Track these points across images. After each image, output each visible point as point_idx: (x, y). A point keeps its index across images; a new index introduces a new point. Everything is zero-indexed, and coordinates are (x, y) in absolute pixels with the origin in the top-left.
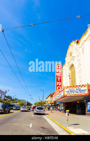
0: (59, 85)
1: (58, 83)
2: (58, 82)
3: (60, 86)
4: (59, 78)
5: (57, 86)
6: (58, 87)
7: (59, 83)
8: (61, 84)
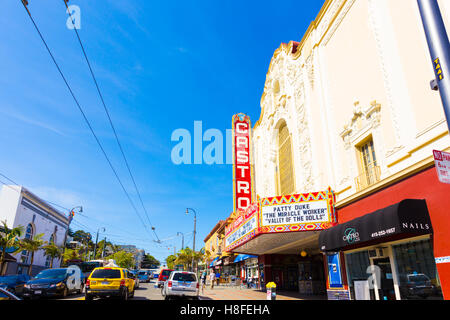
0: (242, 194)
1: (242, 185)
2: (239, 183)
3: (246, 195)
4: (243, 168)
5: (238, 195)
6: (240, 199)
7: (244, 185)
8: (249, 190)
